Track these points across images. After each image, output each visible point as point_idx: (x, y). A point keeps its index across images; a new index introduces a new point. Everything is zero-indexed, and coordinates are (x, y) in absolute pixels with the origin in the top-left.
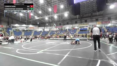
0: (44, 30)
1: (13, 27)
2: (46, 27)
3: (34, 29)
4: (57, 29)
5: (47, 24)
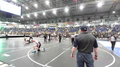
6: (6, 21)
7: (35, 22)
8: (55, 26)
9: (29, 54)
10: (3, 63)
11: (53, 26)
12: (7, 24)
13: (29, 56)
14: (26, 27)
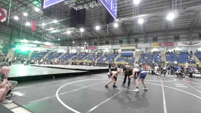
1: (15, 43)
2: (70, 47)
3: (50, 48)
4: (90, 50)
5: (73, 42)
6: (35, 40)
7: (87, 42)
8: (134, 50)
9: (58, 93)
10: (17, 106)
11: (128, 50)
12: (38, 45)
13: (59, 96)
14: (68, 51)
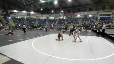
0: (48, 18)
1: (11, 13)
2: (51, 15)
3: (37, 17)
4: (65, 17)
5: (53, 11)
